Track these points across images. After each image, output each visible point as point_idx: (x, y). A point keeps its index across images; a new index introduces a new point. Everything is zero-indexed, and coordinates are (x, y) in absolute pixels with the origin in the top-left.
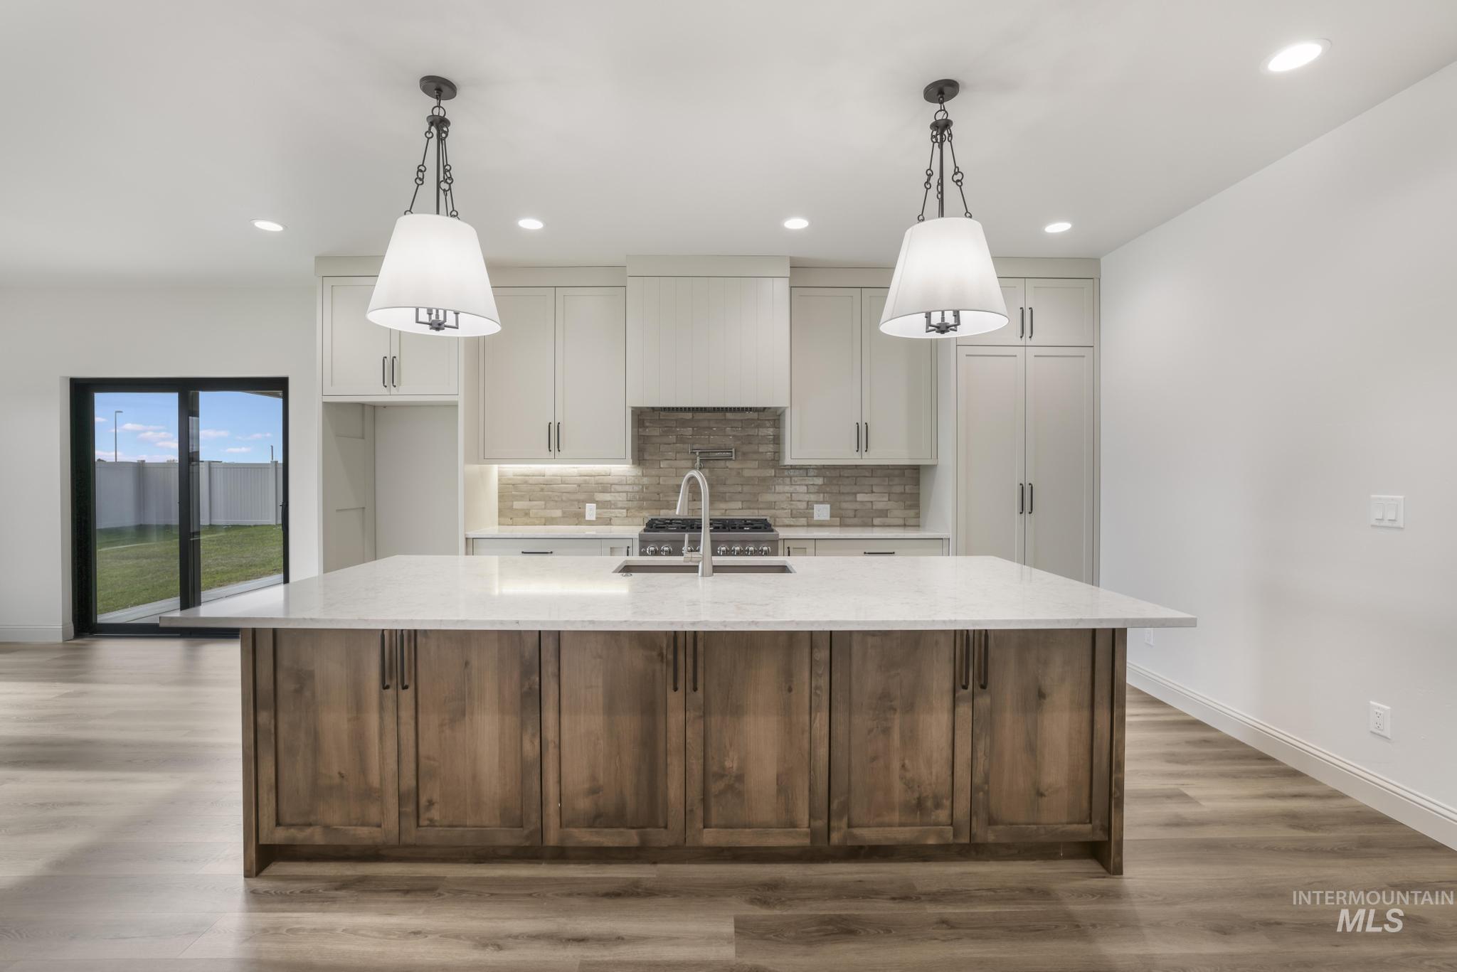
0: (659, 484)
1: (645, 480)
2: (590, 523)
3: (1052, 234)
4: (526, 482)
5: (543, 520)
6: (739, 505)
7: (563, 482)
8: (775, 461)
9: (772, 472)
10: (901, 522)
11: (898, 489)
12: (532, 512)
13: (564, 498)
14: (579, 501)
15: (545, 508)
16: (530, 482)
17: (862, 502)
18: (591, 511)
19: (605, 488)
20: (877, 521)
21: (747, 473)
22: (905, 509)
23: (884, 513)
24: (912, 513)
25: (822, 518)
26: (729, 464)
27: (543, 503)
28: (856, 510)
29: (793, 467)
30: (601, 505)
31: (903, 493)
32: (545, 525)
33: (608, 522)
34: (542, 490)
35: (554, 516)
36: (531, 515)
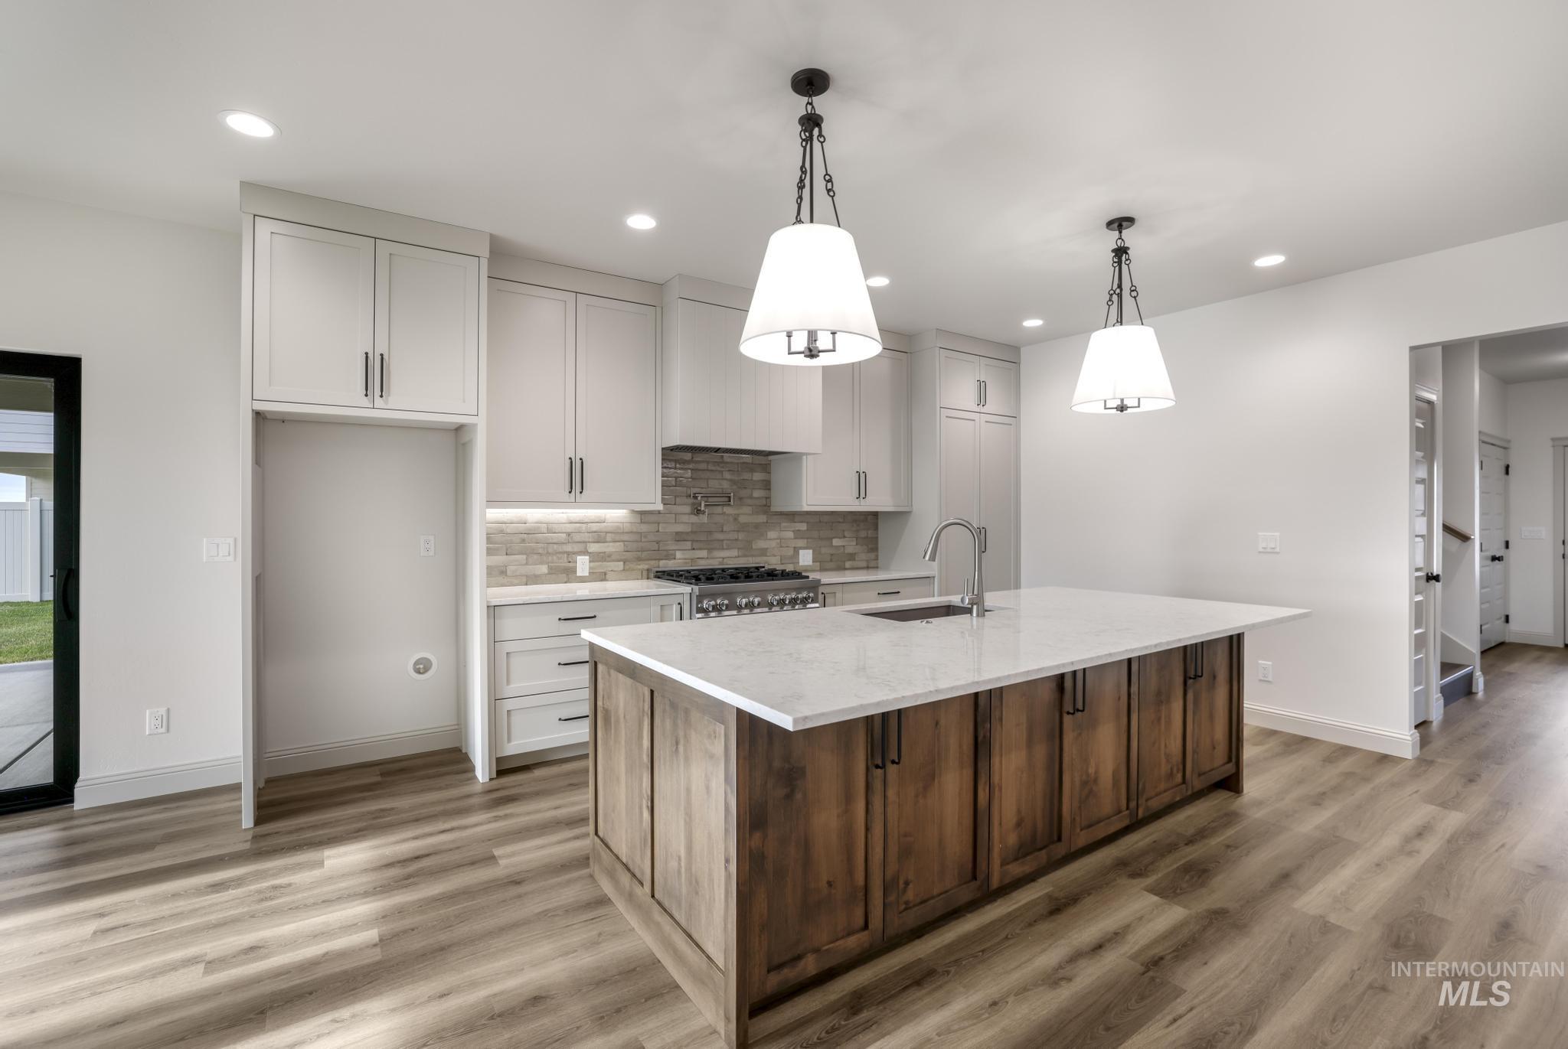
0: (658, 531)
1: (644, 528)
2: (582, 580)
3: (1029, 328)
4: (502, 532)
5: (524, 579)
6: (735, 553)
7: (550, 531)
8: (765, 507)
9: (762, 518)
10: (864, 564)
11: (863, 534)
12: (510, 569)
13: (550, 551)
14: (568, 553)
15: (527, 564)
16: (509, 531)
17: (837, 547)
18: (583, 565)
19: (600, 537)
20: (848, 564)
21: (743, 519)
22: (868, 552)
23: (852, 557)
24: (872, 555)
25: (806, 564)
26: (728, 510)
27: (524, 557)
28: (832, 555)
29: (782, 514)
30: (595, 558)
31: (867, 537)
32: (526, 584)
33: (603, 577)
34: (523, 541)
35: (537, 573)
36: (509, 573)
